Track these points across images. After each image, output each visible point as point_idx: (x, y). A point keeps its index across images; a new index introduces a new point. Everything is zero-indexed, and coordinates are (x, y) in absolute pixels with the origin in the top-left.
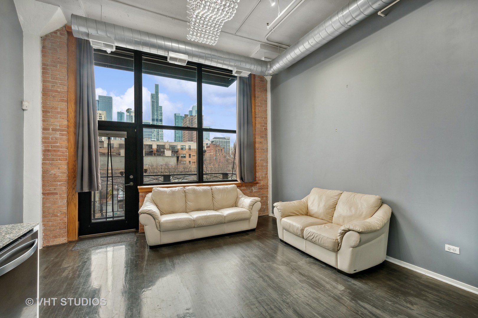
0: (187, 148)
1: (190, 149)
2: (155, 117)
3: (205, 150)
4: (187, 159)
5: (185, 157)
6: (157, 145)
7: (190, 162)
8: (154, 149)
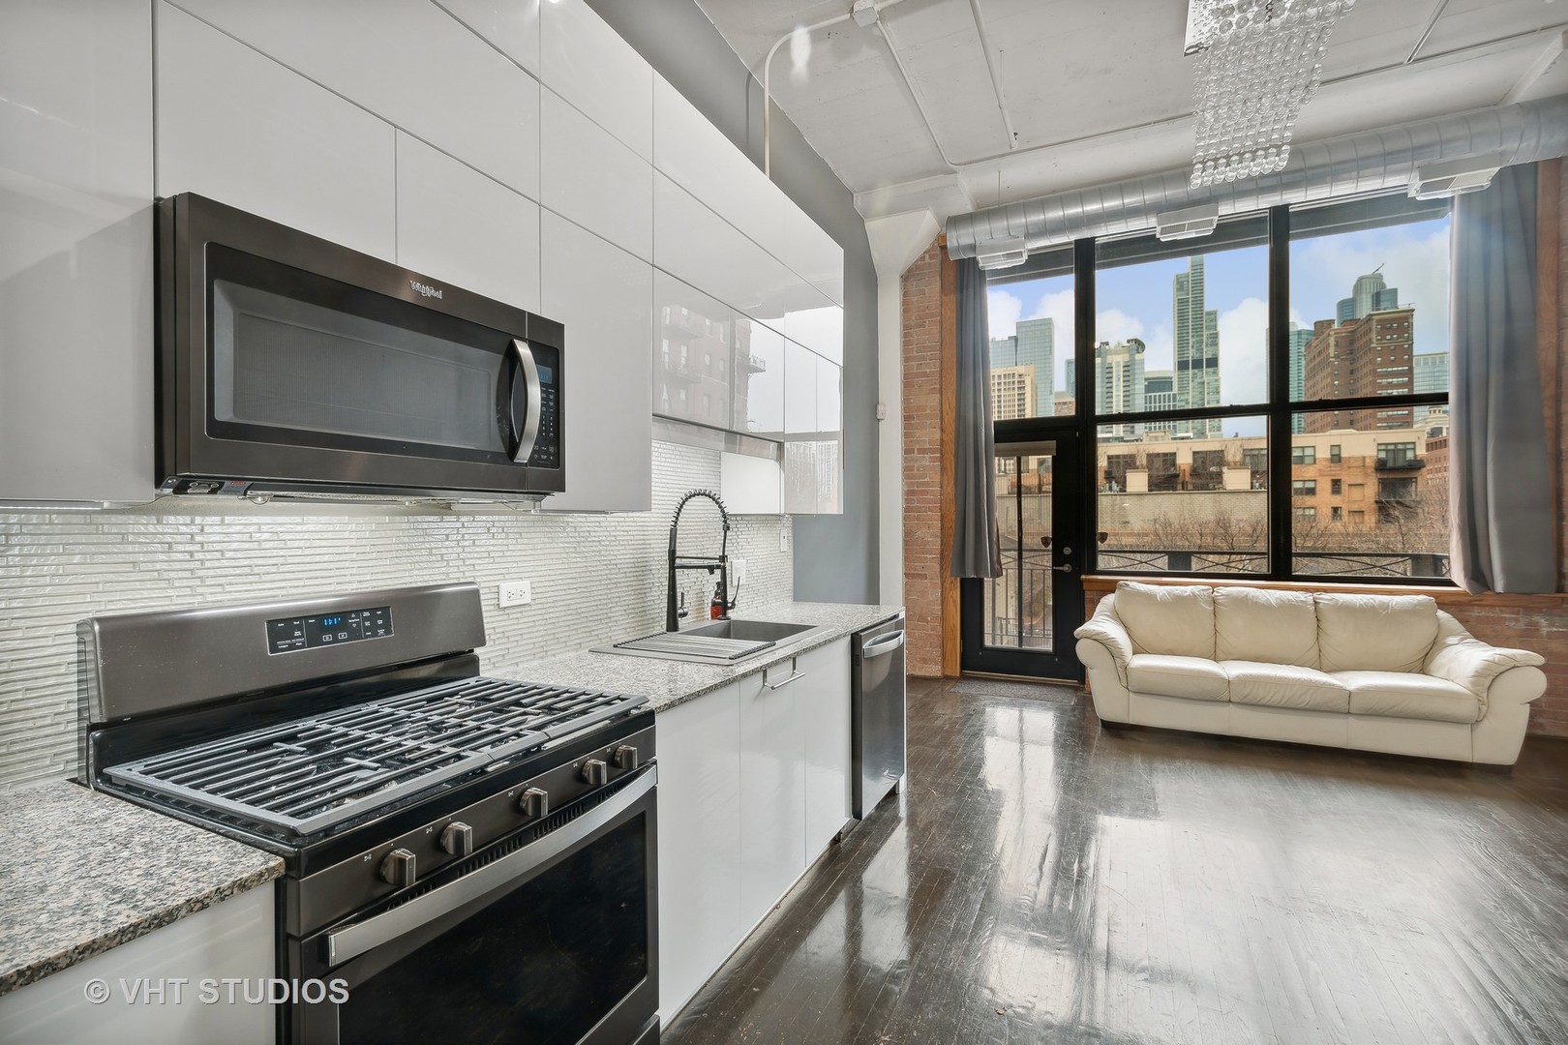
0: (1323, 453)
1: (1336, 458)
2: (1191, 355)
3: (1421, 461)
4: (1324, 499)
5: (1311, 492)
6: (1194, 453)
7: (1335, 510)
8: (1182, 468)
